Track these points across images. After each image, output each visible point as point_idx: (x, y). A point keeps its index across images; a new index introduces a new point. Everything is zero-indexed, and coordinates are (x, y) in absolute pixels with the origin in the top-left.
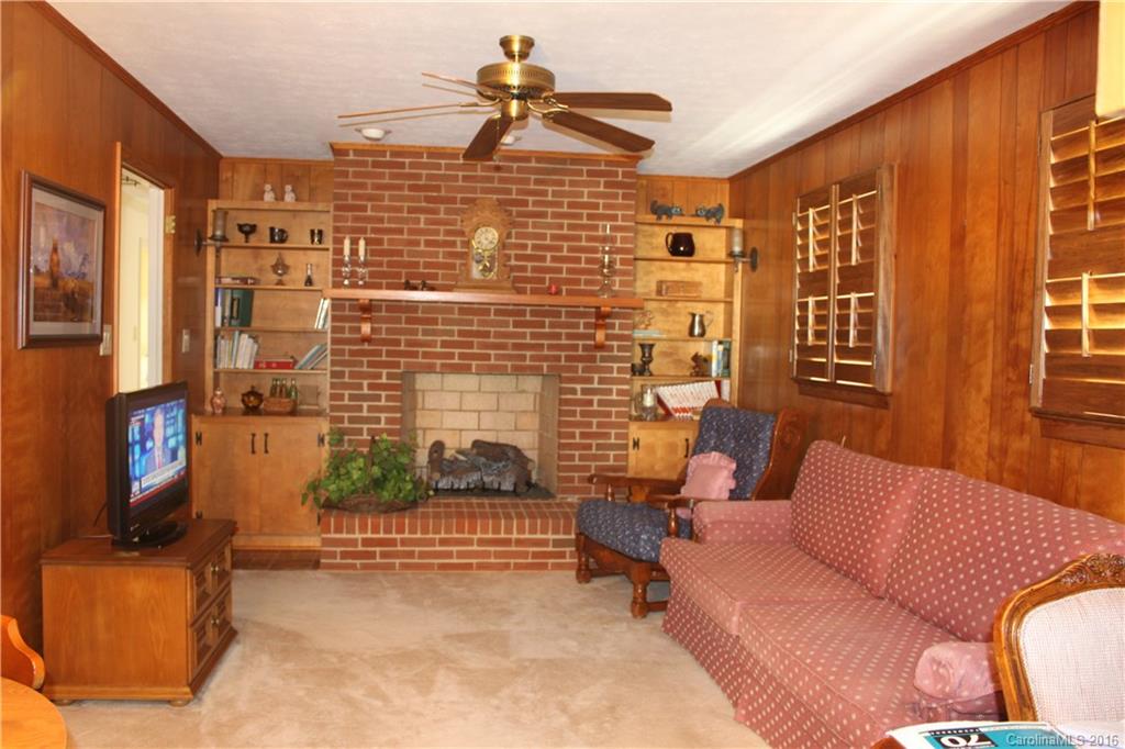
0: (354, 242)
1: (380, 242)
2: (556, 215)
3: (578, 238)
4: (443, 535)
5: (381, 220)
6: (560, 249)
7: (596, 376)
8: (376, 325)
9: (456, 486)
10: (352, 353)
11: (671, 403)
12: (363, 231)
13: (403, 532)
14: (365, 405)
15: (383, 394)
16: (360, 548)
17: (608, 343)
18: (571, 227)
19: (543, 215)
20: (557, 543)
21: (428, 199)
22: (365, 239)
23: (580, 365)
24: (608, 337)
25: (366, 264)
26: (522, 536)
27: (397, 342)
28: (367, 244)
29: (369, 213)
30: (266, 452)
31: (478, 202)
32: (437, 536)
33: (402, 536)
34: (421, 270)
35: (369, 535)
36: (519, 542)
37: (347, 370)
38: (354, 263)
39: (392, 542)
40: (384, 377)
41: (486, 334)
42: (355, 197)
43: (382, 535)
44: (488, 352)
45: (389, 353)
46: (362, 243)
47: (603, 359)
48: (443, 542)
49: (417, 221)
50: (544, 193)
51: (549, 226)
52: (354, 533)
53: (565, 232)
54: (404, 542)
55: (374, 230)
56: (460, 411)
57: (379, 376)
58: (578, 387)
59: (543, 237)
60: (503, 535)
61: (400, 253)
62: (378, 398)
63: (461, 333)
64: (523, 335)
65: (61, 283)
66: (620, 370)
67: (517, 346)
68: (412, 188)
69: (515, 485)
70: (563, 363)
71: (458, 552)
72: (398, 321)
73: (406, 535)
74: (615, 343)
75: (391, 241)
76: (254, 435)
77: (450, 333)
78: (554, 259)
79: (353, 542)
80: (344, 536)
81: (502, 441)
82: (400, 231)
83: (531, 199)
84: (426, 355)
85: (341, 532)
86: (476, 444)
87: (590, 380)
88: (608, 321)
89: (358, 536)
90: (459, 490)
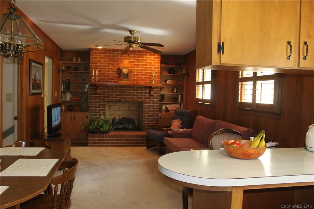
0: (95, 71)
1: (101, 71)
2: (142, 65)
3: (147, 70)
4: (116, 139)
5: (101, 66)
6: (143, 73)
7: (151, 102)
8: (100, 90)
9: (119, 128)
10: (94, 97)
11: (169, 109)
12: (97, 68)
13: (107, 138)
14: (97, 109)
15: (102, 106)
16: (97, 142)
17: (154, 94)
18: (145, 68)
19: (139, 65)
20: (142, 140)
21: (112, 61)
22: (98, 70)
23: (147, 100)
24: (154, 93)
25: (98, 76)
26: (134, 139)
27: (105, 94)
28: (98, 72)
29: (98, 64)
30: (74, 120)
31: (124, 62)
32: (115, 139)
33: (106, 139)
34: (111, 78)
35: (99, 139)
36: (133, 140)
37: (93, 101)
38: (95, 76)
39: (104, 140)
40: (102, 102)
41: (125, 93)
42: (95, 60)
43: (102, 139)
44: (126, 96)
45: (103, 97)
46: (97, 71)
47: (153, 98)
48: (116, 140)
49: (110, 66)
50: (139, 60)
51: (140, 67)
52: (95, 138)
53: (144, 69)
54: (107, 140)
55: (100, 68)
56: (120, 110)
57: (101, 102)
58: (147, 105)
59: (139, 70)
60: (129, 139)
61: (106, 74)
62: (101, 107)
63: (120, 92)
64: (134, 93)
66: (157, 101)
67: (133, 95)
68: (109, 58)
69: (132, 127)
70: (143, 99)
72: (105, 89)
73: (107, 139)
74: (155, 95)
75: (103, 71)
76: (71, 116)
77: (117, 92)
78: (141, 75)
79: (95, 140)
80: (93, 139)
81: (129, 117)
82: (106, 69)
83: (136, 61)
84: (112, 97)
85: (92, 138)
86: (123, 118)
87: (150, 103)
88: (154, 89)
89: (96, 139)
90: (119, 129)
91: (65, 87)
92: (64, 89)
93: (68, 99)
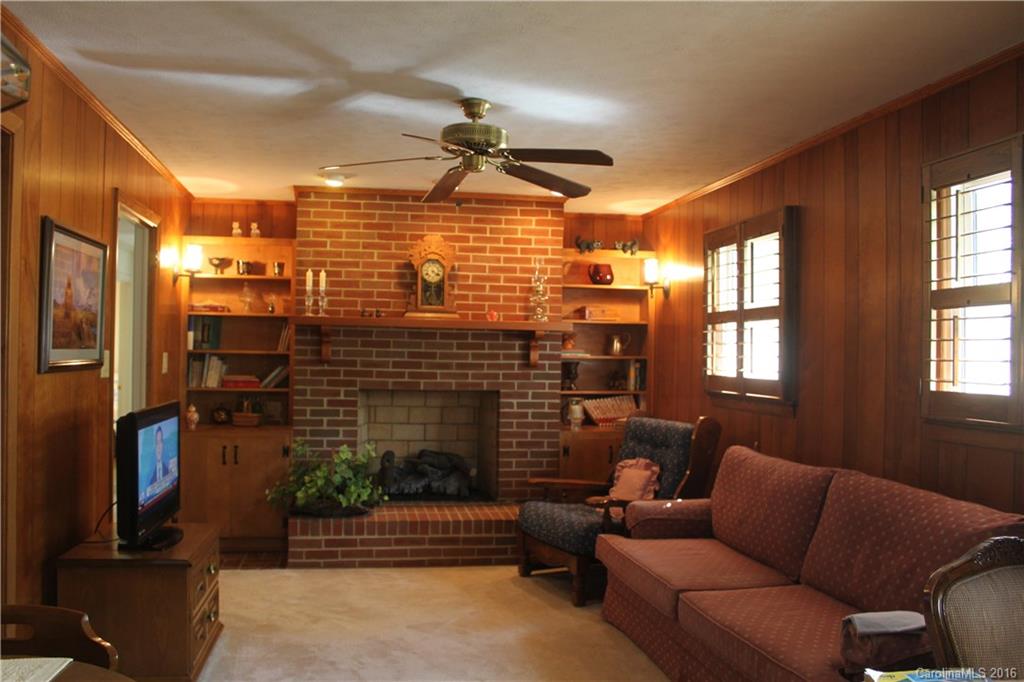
0: (316, 274)
1: (338, 274)
2: (493, 250)
3: (514, 270)
4: (398, 536)
5: (339, 255)
6: (497, 279)
7: (530, 392)
8: (335, 348)
9: (406, 491)
10: (313, 373)
11: (595, 415)
12: (323, 264)
13: (363, 534)
14: (325, 419)
15: (341, 409)
16: (324, 549)
17: (540, 362)
18: (507, 260)
19: (482, 250)
20: (499, 541)
21: (381, 237)
22: (326, 271)
23: (516, 382)
24: (542, 357)
25: (328, 293)
26: (468, 535)
27: (354, 363)
28: (327, 276)
29: (328, 248)
30: (236, 463)
31: (425, 238)
32: (393, 537)
33: (362, 537)
34: (375, 299)
35: (332, 537)
36: (466, 541)
37: (309, 388)
38: (316, 292)
39: (352, 543)
40: (342, 394)
41: (433, 356)
42: (316, 234)
43: (343, 537)
44: (435, 371)
45: (347, 373)
46: (323, 275)
47: (536, 377)
48: (399, 542)
49: (371, 255)
50: (483, 231)
51: (488, 260)
52: (318, 535)
53: (502, 264)
54: (363, 542)
55: (333, 264)
56: (408, 423)
57: (338, 393)
58: (515, 401)
59: (483, 269)
60: (451, 535)
61: (356, 284)
62: (337, 413)
63: (411, 355)
64: (466, 356)
65: (73, 314)
66: (551, 386)
67: (460, 366)
68: (366, 226)
69: (459, 490)
70: (501, 380)
71: (412, 551)
72: (354, 344)
73: (365, 536)
74: (547, 362)
75: (348, 274)
76: (225, 448)
77: (401, 355)
78: (493, 288)
79: (317, 543)
80: (310, 537)
81: (445, 450)
82: (356, 265)
83: (471, 236)
84: (380, 374)
85: (307, 534)
86: (422, 454)
87: (525, 396)
88: (540, 342)
89: (322, 537)
90: (407, 494)
91: (200, 338)
92: (195, 341)
93: (212, 381)
